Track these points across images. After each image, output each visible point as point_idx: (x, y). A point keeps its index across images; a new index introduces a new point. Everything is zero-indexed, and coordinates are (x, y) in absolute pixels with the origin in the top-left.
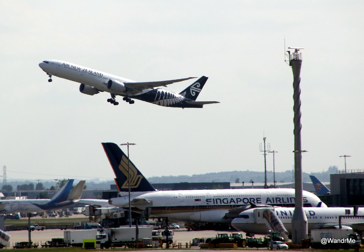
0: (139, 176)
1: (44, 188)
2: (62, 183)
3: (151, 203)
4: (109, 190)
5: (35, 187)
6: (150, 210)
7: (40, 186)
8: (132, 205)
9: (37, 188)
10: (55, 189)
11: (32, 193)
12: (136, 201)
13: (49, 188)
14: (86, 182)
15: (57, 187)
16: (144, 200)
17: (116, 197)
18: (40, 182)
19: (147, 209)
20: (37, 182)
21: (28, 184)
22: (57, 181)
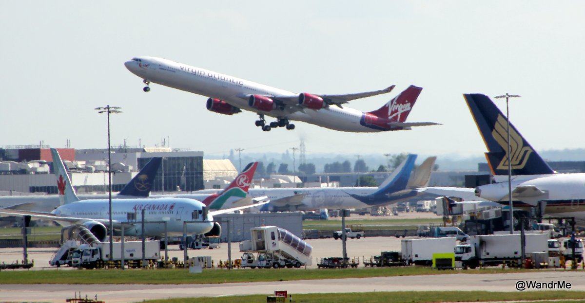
0: (526, 148)
1: (368, 168)
2: (398, 160)
3: (547, 194)
4: (475, 173)
5: (352, 167)
6: (544, 206)
7: (360, 164)
8: (514, 197)
9: (356, 169)
10: (386, 171)
11: (348, 177)
12: (520, 190)
13: (376, 168)
14: (438, 158)
15: (389, 166)
16: (535, 189)
17: (488, 183)
18: (360, 158)
19: (540, 204)
20: (357, 159)
21: (341, 162)
22: (390, 158)
